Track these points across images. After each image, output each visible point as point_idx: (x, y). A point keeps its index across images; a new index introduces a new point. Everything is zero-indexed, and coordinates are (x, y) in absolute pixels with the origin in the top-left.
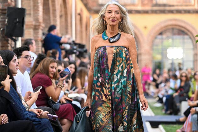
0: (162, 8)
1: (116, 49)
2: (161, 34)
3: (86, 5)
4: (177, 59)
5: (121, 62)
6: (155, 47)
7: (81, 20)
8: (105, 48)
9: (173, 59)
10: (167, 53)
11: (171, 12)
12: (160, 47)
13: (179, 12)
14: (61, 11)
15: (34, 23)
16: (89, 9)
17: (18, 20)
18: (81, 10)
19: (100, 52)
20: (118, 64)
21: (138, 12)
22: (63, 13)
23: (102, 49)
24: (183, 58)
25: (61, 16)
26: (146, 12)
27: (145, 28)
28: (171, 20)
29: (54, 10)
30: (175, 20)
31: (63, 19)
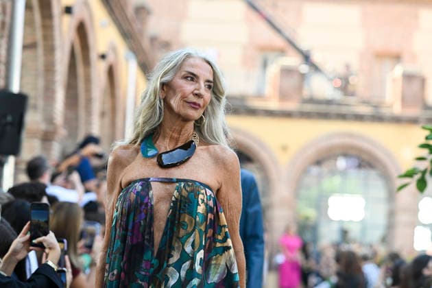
0: (322, 108)
1: (179, 190)
2: (318, 163)
4: (351, 221)
5: (190, 229)
6: (303, 192)
8: (146, 183)
9: (340, 222)
10: (328, 206)
11: (343, 117)
12: (314, 192)
13: (359, 118)
14: (104, 103)
15: (43, 127)
17: (9, 118)
19: (133, 196)
20: (182, 232)
21: (270, 114)
22: (108, 106)
23: (138, 187)
24: (362, 222)
25: (103, 114)
26: (287, 115)
27: (285, 148)
29: (89, 101)
30: (351, 135)
31: (107, 120)
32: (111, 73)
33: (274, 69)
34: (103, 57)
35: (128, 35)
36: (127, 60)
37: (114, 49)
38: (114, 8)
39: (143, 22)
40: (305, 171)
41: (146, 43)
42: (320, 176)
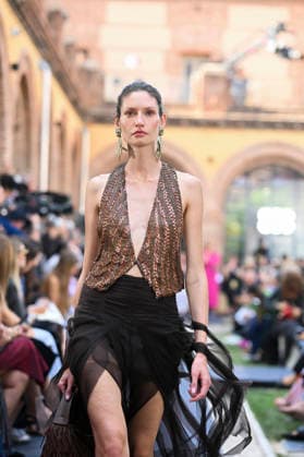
0: (249, 117)
2: (247, 174)
3: (75, 103)
4: (281, 235)
6: (231, 206)
7: (62, 137)
10: (256, 220)
11: (271, 125)
12: (241, 205)
13: (288, 126)
14: (17, 116)
16: (82, 114)
18: (64, 116)
21: (195, 123)
22: (22, 120)
24: (293, 236)
25: (16, 128)
26: (212, 124)
27: (211, 160)
28: (270, 144)
29: (1, 114)
30: (279, 144)
31: (21, 135)
32: (24, 83)
33: (198, 76)
34: (15, 67)
35: (41, 42)
36: (41, 69)
37: (27, 59)
38: (25, 14)
39: (58, 28)
40: (232, 183)
41: (61, 52)
42: (248, 189)
